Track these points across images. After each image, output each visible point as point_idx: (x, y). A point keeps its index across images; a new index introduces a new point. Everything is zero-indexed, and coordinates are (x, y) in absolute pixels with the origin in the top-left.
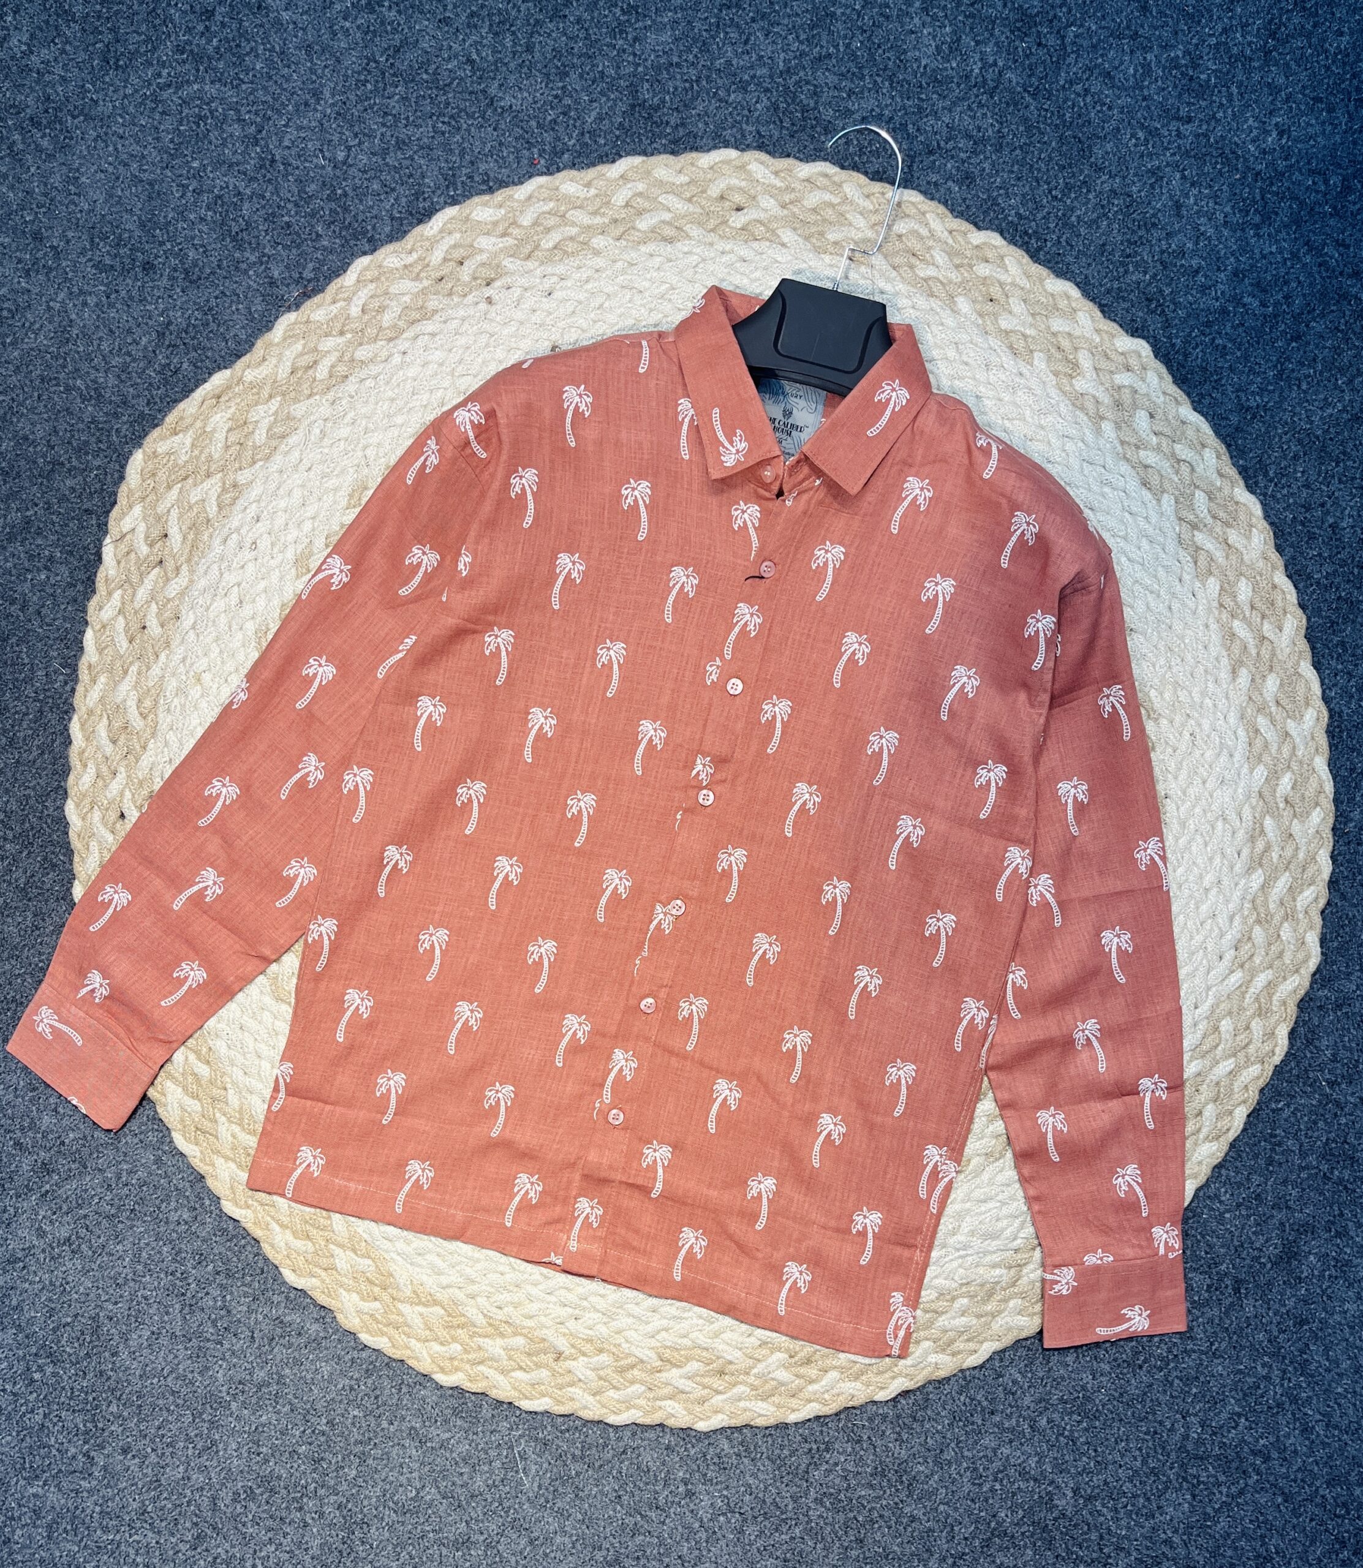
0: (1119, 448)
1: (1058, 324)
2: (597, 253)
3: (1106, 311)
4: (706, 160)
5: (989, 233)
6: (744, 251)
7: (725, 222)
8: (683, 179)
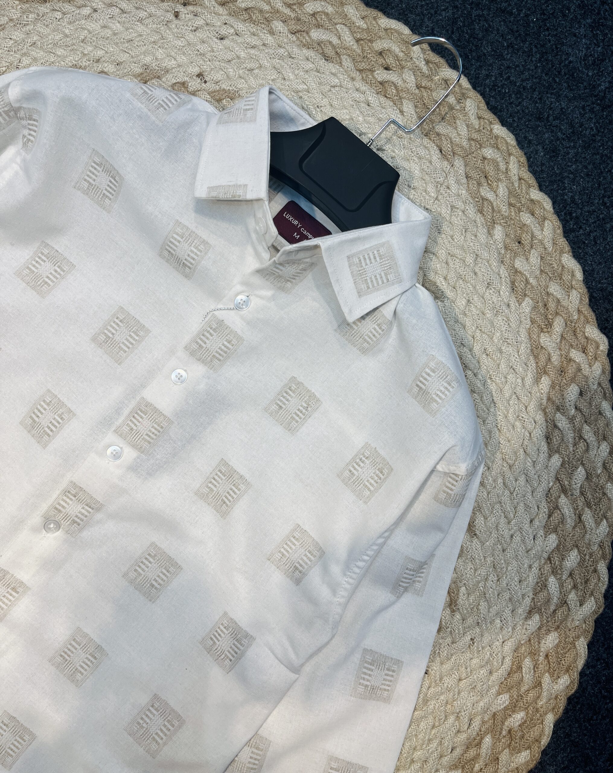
0: (545, 401)
1: (555, 289)
2: (272, 33)
3: (593, 303)
4: (385, 22)
5: (546, 197)
6: (372, 98)
7: (372, 71)
8: (362, 24)
